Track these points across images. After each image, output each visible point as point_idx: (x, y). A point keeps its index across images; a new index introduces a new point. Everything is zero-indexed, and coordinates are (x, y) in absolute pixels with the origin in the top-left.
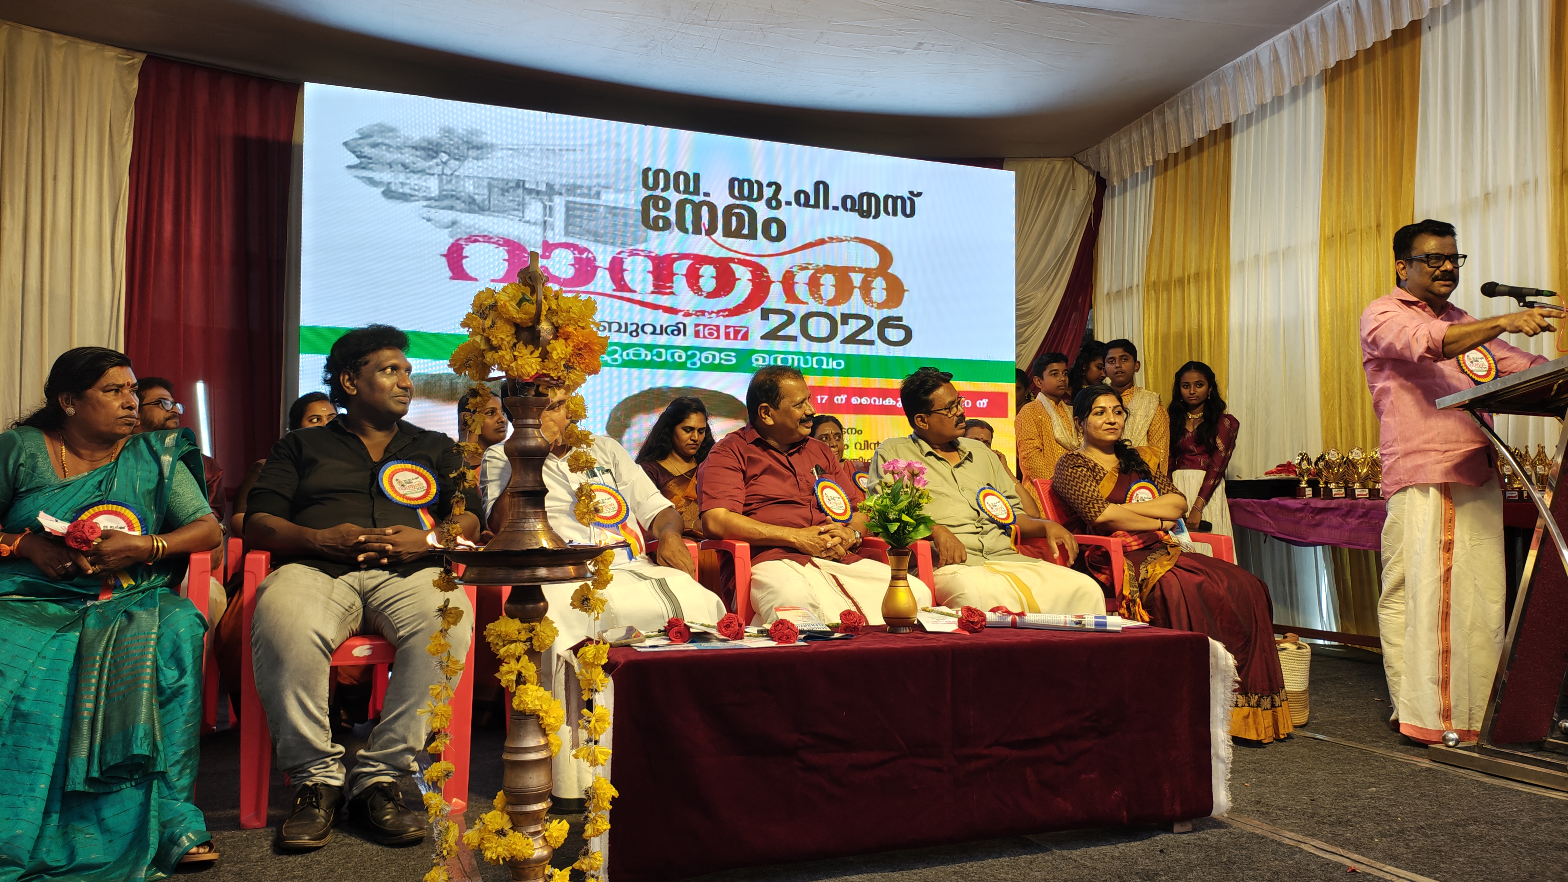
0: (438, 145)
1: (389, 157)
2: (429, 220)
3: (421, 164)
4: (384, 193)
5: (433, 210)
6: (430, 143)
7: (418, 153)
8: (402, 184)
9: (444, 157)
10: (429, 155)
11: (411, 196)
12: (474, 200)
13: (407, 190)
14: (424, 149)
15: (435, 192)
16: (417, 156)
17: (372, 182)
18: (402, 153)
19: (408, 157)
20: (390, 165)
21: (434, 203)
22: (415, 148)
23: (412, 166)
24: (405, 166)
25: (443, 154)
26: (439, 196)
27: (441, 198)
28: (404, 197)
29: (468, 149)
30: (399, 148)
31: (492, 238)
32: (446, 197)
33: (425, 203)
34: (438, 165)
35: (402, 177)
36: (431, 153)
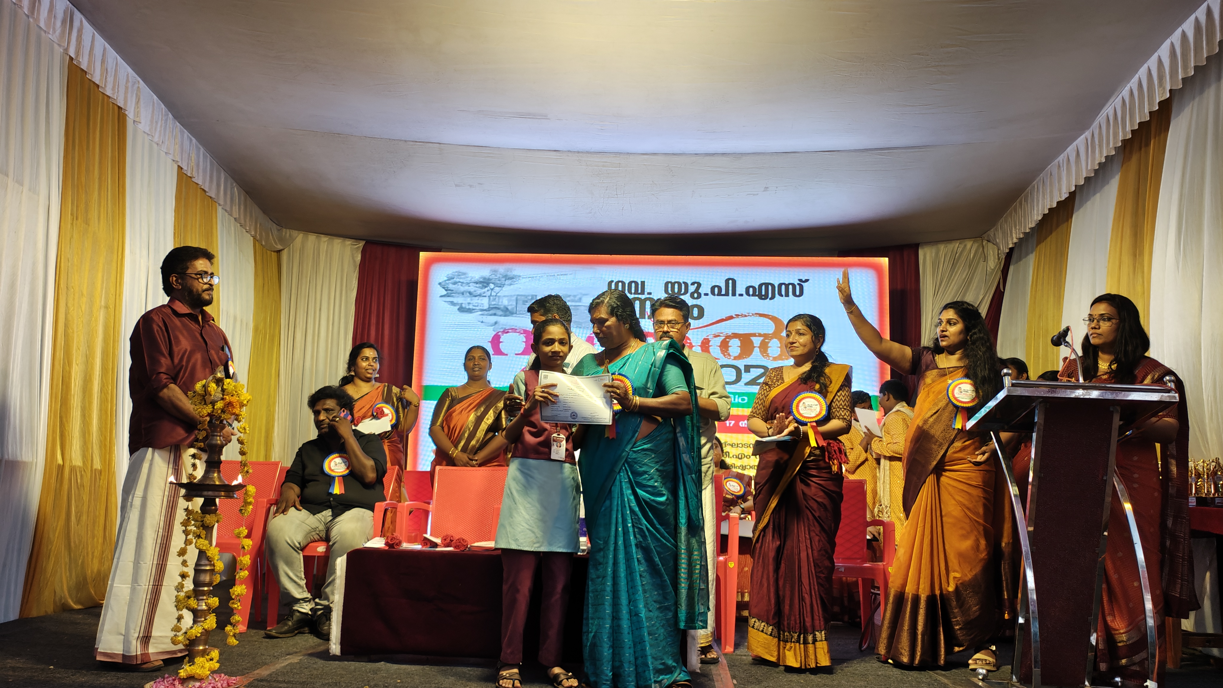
0: (489, 279)
1: (463, 289)
2: (482, 322)
3: (480, 291)
4: (458, 309)
5: (485, 316)
6: (485, 278)
7: (478, 285)
8: (469, 303)
9: (492, 286)
10: (483, 286)
11: (474, 309)
12: (507, 309)
13: (471, 307)
14: (481, 282)
15: (486, 306)
16: (476, 287)
17: (453, 304)
18: (469, 286)
19: (472, 288)
20: (463, 294)
21: (486, 313)
22: (477, 283)
23: (475, 293)
24: (470, 293)
25: (491, 284)
26: (489, 308)
27: (489, 309)
28: (470, 311)
29: (505, 280)
30: (468, 284)
31: (516, 329)
32: (493, 308)
33: (480, 313)
34: (488, 291)
35: (469, 300)
36: (485, 285)
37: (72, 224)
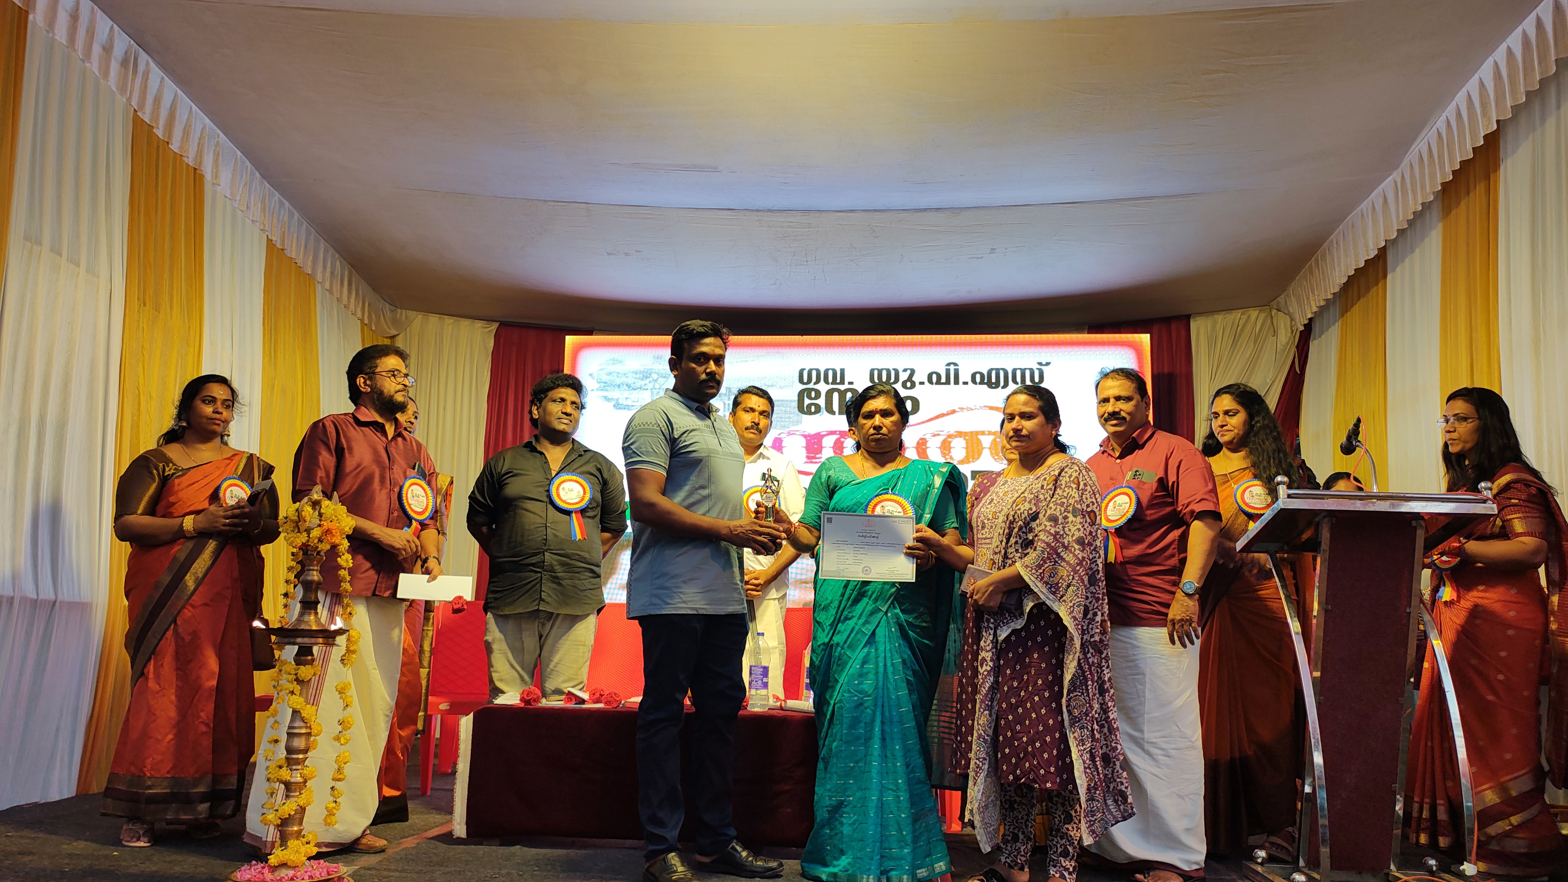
0: (651, 368)
1: (618, 381)
3: (640, 383)
4: (614, 406)
6: (645, 368)
8: (627, 398)
13: (630, 403)
16: (636, 378)
17: (607, 399)
18: (627, 377)
19: (630, 379)
20: (619, 386)
22: (636, 373)
23: (634, 386)
24: (628, 386)
30: (625, 374)
36: (646, 375)
37: (139, 311)
